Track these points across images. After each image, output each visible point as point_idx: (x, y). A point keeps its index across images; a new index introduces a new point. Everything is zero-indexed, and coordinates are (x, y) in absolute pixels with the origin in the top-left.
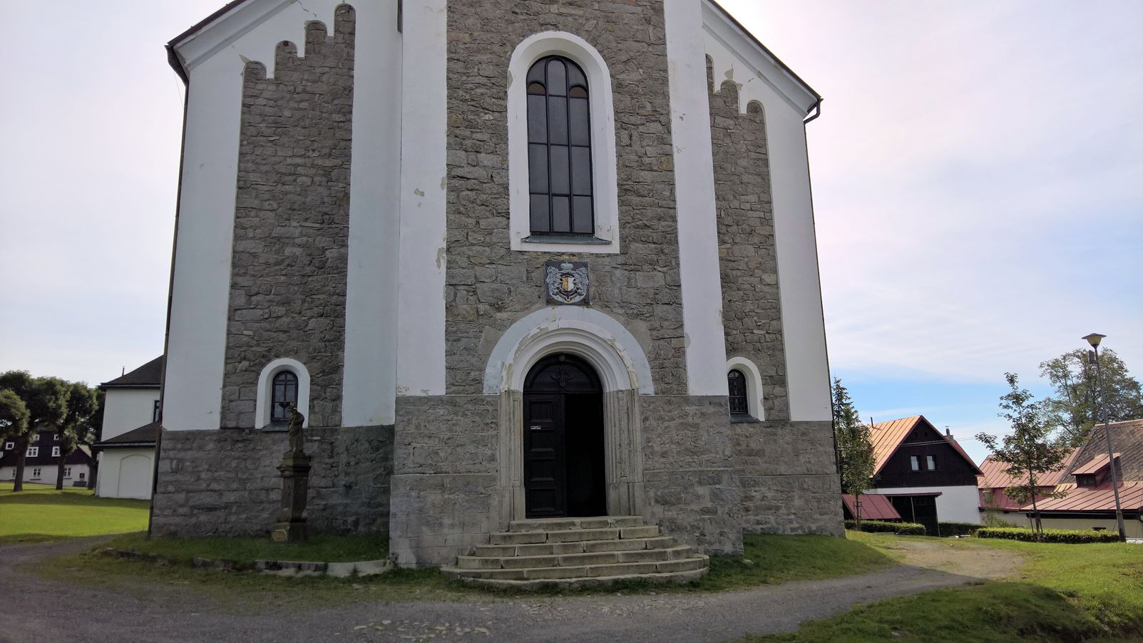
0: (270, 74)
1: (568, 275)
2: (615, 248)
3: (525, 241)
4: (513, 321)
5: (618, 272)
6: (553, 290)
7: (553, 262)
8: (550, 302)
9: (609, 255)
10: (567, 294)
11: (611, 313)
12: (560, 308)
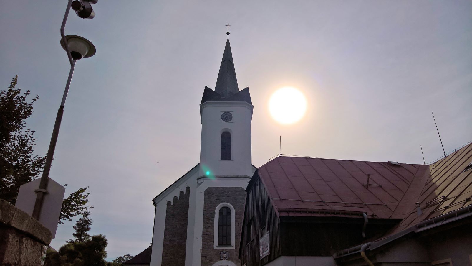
0: (172, 204)
1: (224, 254)
2: (234, 248)
3: (216, 247)
4: (214, 264)
5: (235, 253)
6: (221, 257)
7: (222, 251)
8: (221, 260)
9: (233, 249)
10: (224, 258)
11: (233, 261)
12: (223, 260)
